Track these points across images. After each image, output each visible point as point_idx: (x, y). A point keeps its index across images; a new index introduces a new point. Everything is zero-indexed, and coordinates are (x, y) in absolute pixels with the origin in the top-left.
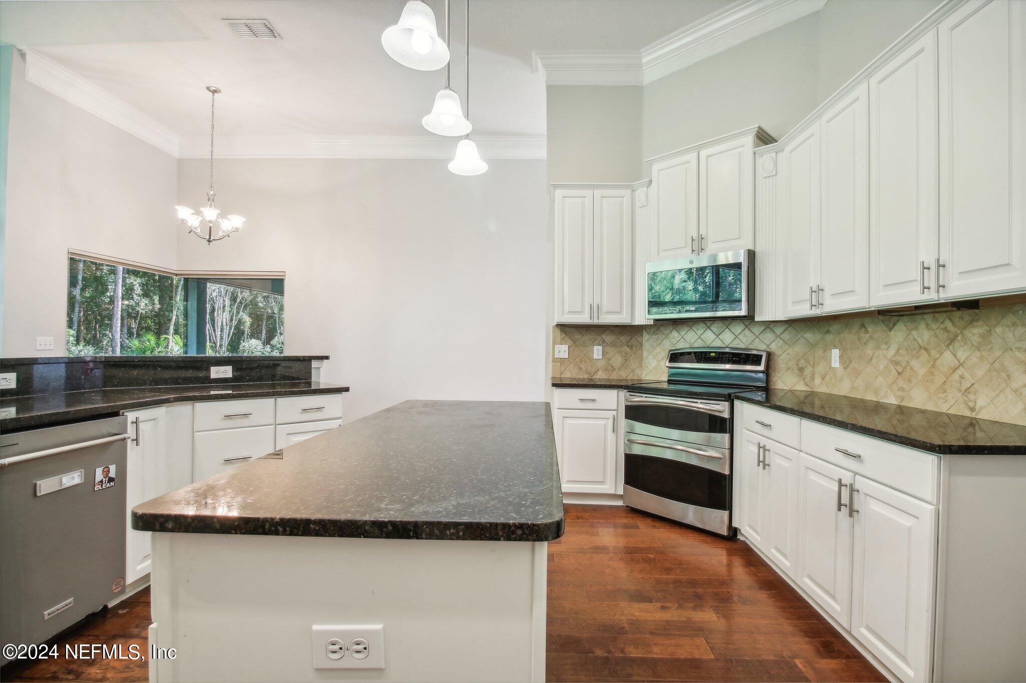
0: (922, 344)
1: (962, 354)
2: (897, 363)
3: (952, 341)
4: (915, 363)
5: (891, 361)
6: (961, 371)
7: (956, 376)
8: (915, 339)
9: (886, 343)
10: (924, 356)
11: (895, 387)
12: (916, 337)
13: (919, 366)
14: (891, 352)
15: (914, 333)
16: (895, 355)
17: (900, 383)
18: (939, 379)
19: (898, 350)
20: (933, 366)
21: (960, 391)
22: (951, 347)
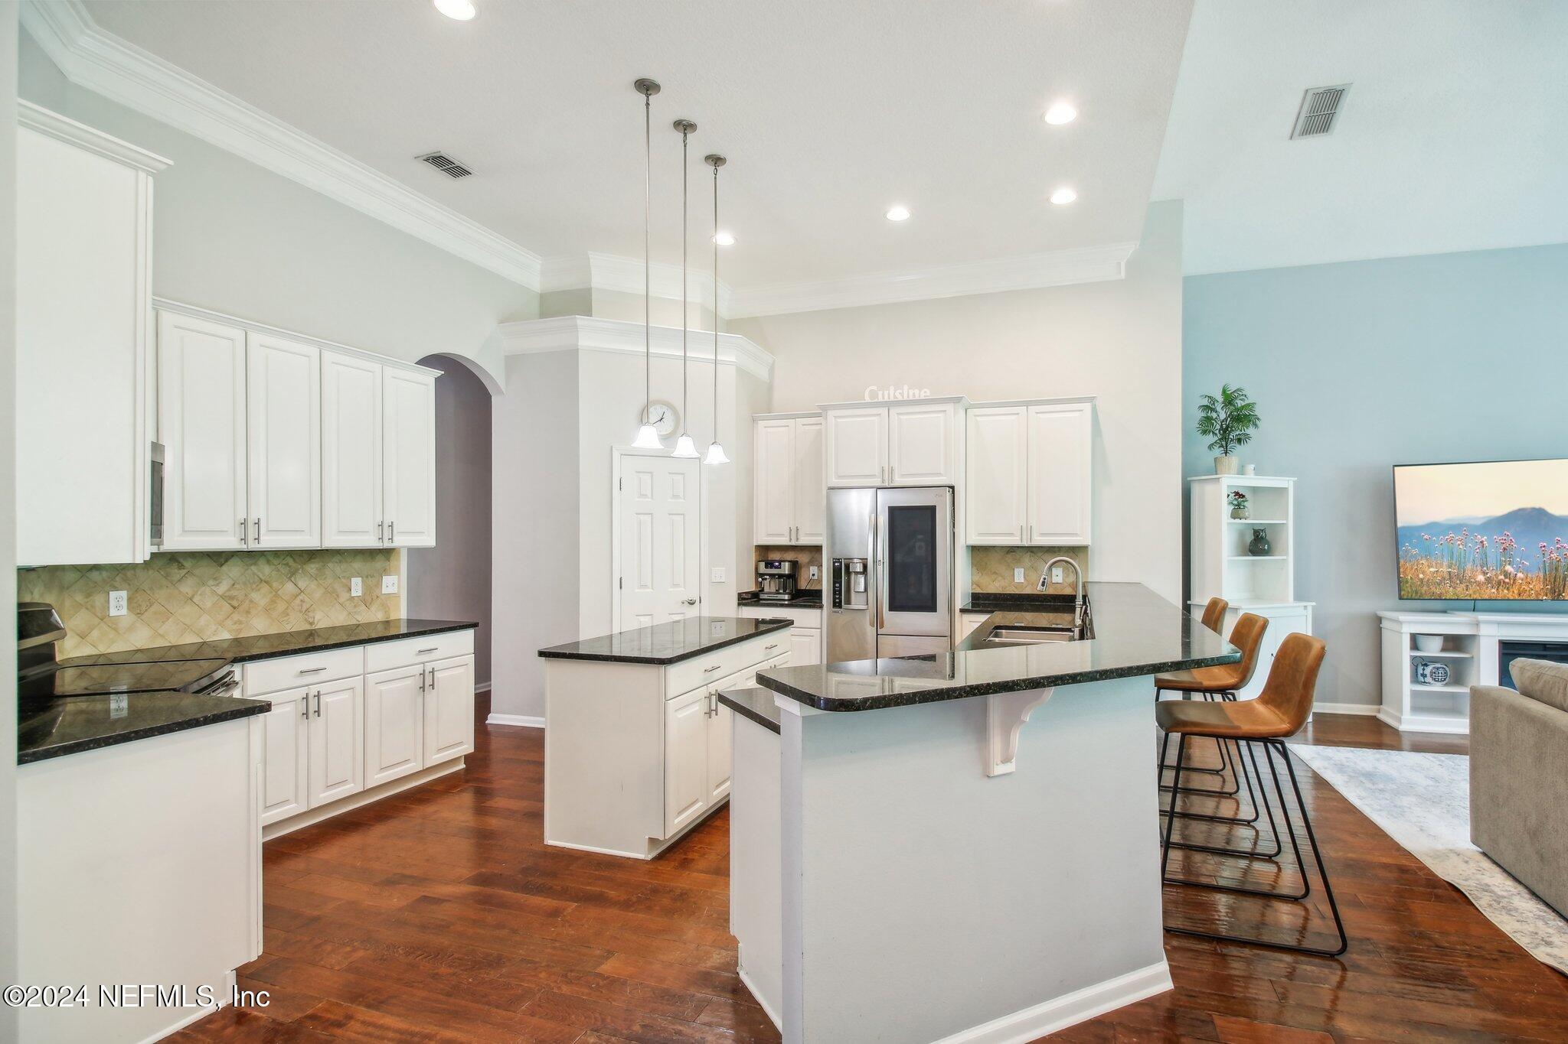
0: (263, 578)
1: (302, 584)
2: (232, 598)
3: (293, 573)
4: (255, 596)
5: (223, 597)
6: (300, 597)
7: (297, 601)
8: (254, 574)
9: (215, 579)
10: (265, 588)
11: (229, 622)
12: (256, 571)
13: (260, 598)
14: (223, 588)
15: (253, 568)
16: (229, 590)
17: (236, 617)
18: (281, 606)
19: (234, 585)
20: (277, 595)
21: (301, 612)
22: (293, 579)
